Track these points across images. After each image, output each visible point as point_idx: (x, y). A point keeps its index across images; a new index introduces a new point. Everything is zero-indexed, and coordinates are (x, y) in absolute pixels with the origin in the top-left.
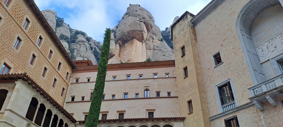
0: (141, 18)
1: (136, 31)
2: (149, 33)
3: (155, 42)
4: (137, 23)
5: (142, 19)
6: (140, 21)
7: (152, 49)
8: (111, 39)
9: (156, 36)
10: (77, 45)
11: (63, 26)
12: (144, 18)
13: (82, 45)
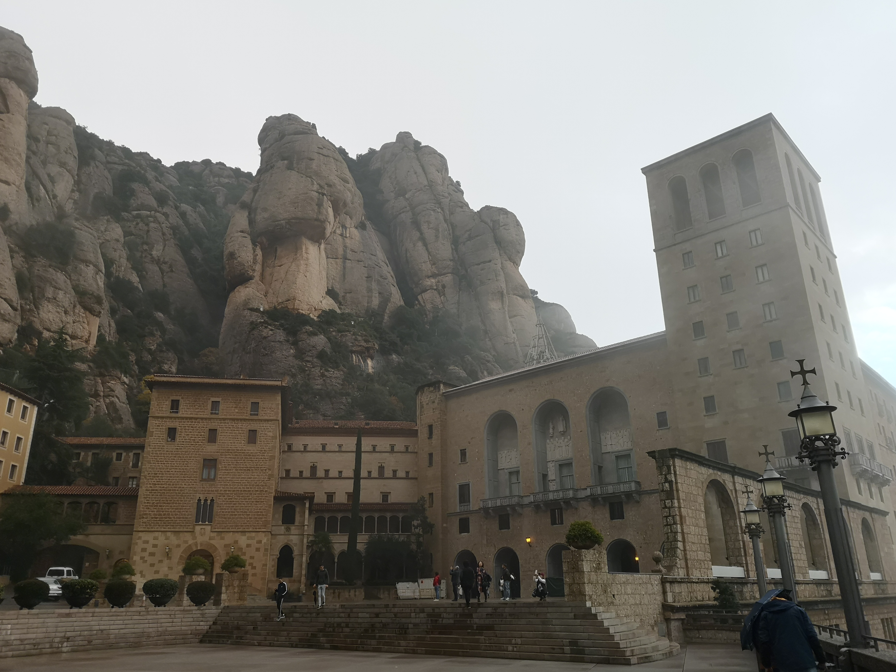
0: (322, 183)
1: (308, 221)
2: (337, 220)
3: (348, 235)
4: (312, 199)
5: (326, 187)
6: (319, 193)
7: (339, 257)
8: (242, 232)
9: (351, 218)
10: (137, 224)
11: (93, 158)
12: (329, 186)
13: (152, 225)
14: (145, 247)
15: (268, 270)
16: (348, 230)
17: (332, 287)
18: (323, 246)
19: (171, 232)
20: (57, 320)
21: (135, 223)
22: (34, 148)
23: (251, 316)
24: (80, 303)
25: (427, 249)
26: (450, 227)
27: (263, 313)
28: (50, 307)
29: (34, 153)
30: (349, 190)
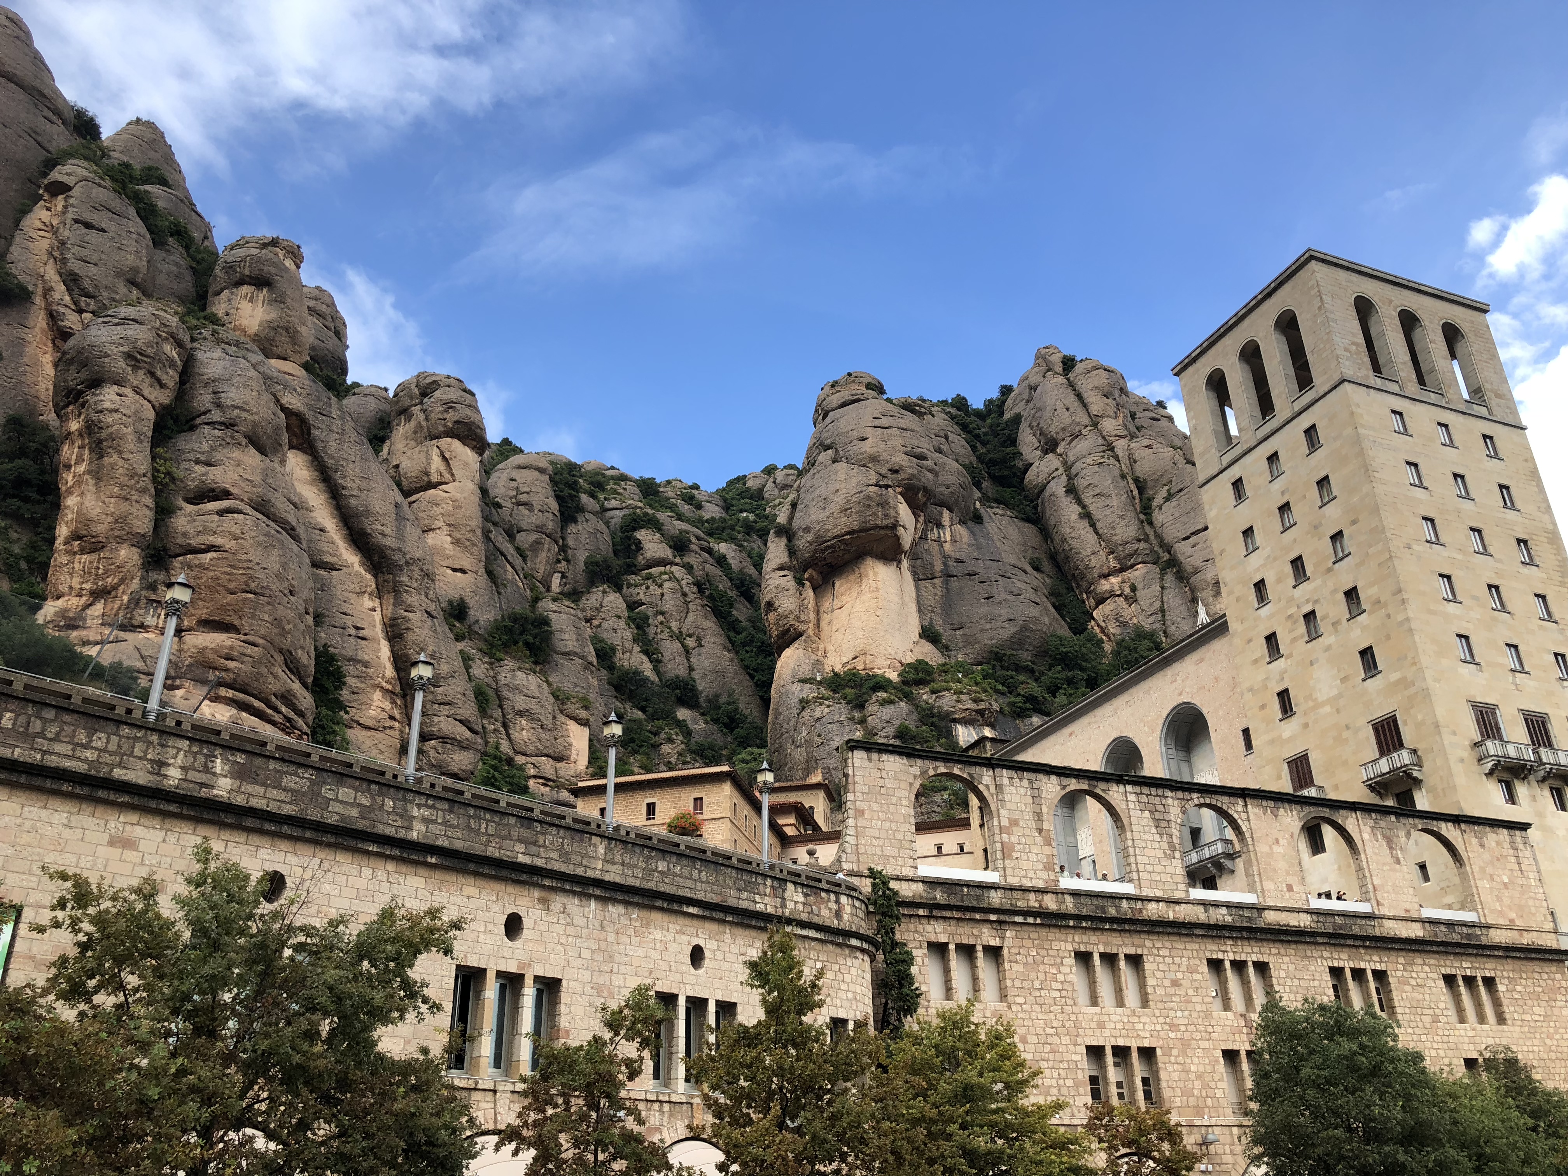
0: (884, 471)
1: (872, 532)
2: (922, 519)
3: (949, 538)
4: (869, 497)
5: (890, 475)
6: (881, 486)
7: (938, 575)
8: (781, 568)
9: (950, 510)
10: (647, 588)
11: (581, 509)
12: (896, 472)
13: (667, 585)
14: (660, 618)
15: (825, 618)
16: (948, 530)
17: (931, 624)
18: (905, 563)
19: (695, 589)
20: (534, 739)
21: (644, 587)
22: (496, 518)
23: (802, 690)
24: (562, 712)
25: (1096, 532)
26: (1133, 486)
27: (820, 683)
28: (524, 722)
29: (495, 524)
30: (929, 471)
